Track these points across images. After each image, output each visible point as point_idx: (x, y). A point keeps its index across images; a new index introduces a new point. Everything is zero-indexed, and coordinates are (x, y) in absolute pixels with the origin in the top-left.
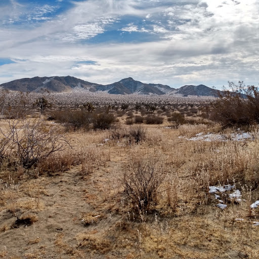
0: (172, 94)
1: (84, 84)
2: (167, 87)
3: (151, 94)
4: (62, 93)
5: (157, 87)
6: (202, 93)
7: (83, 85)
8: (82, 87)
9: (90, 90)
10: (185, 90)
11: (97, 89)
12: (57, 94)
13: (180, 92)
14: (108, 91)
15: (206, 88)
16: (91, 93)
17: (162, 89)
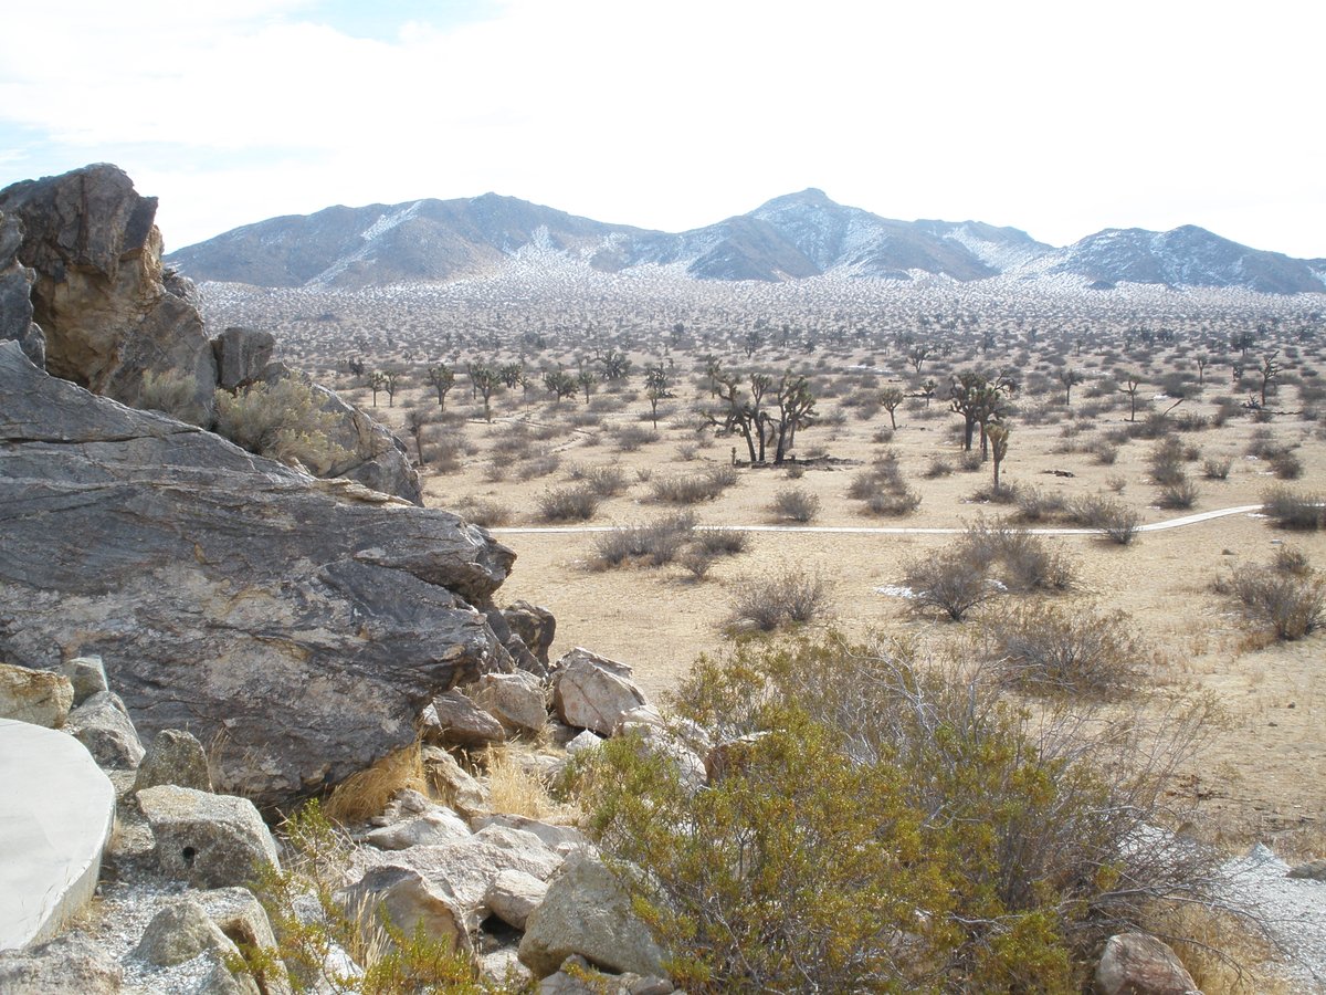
0: (1032, 276)
1: (565, 229)
2: (1016, 239)
3: (918, 274)
4: (450, 286)
5: (959, 235)
6: (1194, 270)
7: (561, 235)
8: (557, 244)
9: (595, 263)
10: (1101, 254)
11: (634, 257)
12: (428, 287)
13: (1074, 266)
14: (689, 263)
15: (1210, 245)
16: (600, 275)
17: (987, 251)
